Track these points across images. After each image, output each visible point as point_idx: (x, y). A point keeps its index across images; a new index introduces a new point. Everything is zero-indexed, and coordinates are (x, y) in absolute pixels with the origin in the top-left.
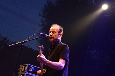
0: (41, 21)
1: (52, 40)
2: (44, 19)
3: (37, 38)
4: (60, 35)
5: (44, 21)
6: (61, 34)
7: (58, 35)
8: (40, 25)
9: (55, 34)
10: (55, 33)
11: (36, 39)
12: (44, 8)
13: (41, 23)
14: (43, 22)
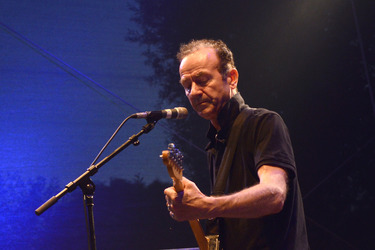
0: (146, 63)
1: (208, 110)
2: (153, 48)
3: (135, 139)
4: (229, 79)
5: (160, 55)
6: (233, 73)
7: (224, 80)
8: (150, 80)
9: (212, 83)
10: (209, 77)
11: (132, 141)
12: (138, 6)
13: (150, 71)
14: (158, 60)
